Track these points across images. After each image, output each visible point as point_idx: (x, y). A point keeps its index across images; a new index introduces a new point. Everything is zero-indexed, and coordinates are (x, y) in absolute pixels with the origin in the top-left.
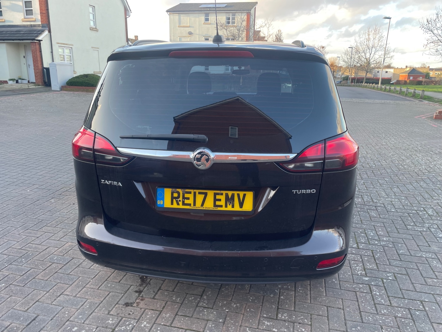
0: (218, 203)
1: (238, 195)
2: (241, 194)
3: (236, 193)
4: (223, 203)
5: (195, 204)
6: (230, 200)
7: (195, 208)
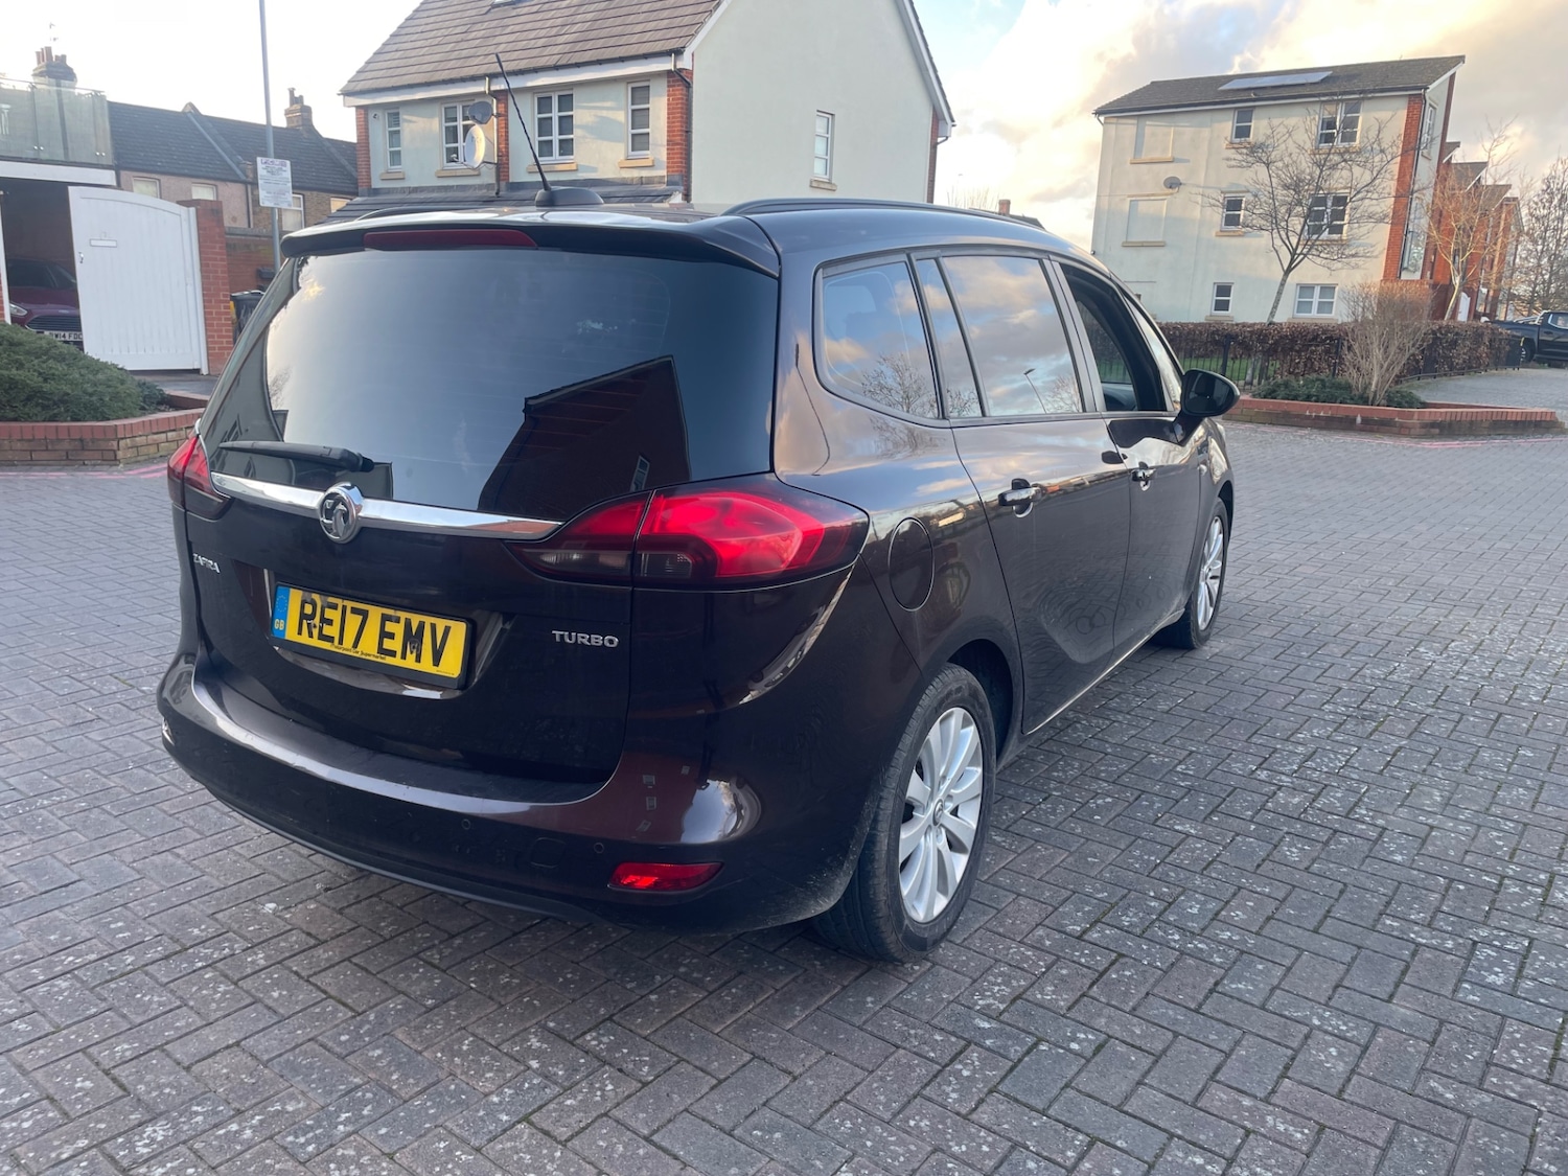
0: (388, 644)
1: (433, 627)
2: (441, 624)
3: (428, 620)
4: (395, 645)
5: (341, 642)
6: (413, 639)
7: (341, 651)
